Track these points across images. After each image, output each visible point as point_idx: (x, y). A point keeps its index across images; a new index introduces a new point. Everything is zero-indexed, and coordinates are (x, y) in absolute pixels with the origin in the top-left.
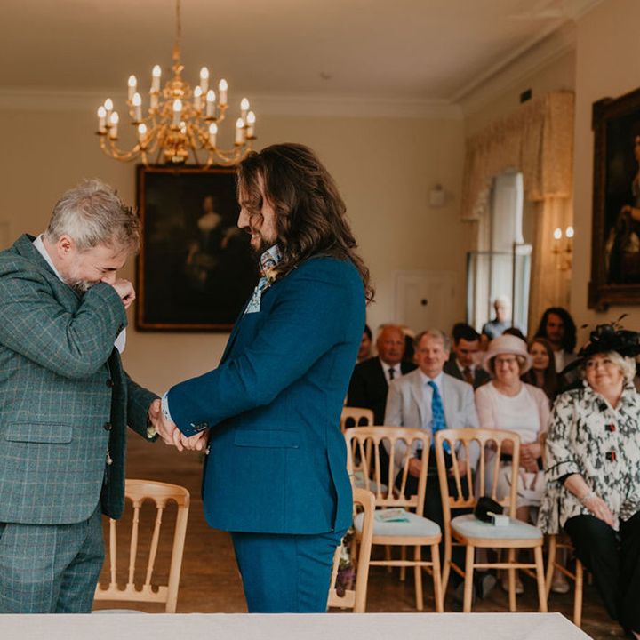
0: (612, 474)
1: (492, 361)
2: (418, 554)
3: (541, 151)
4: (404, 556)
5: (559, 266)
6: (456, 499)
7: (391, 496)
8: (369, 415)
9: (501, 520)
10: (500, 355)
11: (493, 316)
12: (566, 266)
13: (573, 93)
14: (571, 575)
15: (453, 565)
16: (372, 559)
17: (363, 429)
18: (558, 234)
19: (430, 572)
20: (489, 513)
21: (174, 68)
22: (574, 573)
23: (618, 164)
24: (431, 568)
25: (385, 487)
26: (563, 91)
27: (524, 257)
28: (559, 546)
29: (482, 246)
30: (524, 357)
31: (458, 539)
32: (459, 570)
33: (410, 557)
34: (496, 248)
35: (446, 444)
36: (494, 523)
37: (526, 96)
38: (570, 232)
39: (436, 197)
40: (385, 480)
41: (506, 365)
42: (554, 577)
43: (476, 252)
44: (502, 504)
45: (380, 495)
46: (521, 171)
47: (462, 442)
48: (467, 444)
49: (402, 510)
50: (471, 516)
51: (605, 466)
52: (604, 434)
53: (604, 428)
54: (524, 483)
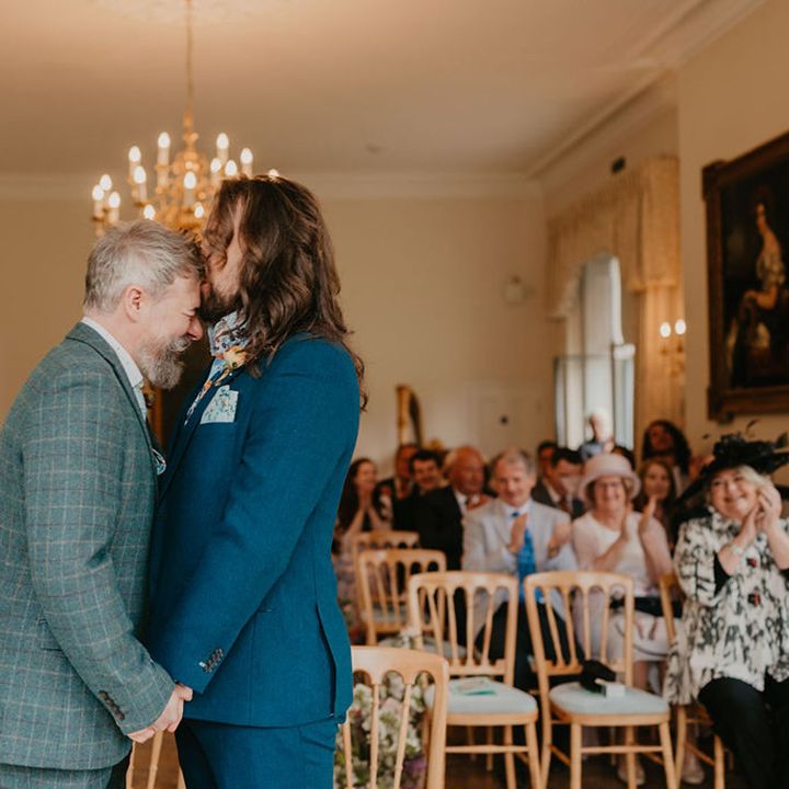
0: (755, 622)
1: (591, 487)
2: (509, 737)
3: (639, 230)
4: (490, 738)
5: (668, 370)
6: (555, 662)
7: (470, 661)
8: (439, 558)
9: (613, 689)
10: (601, 478)
11: (590, 435)
12: (677, 369)
13: (676, 159)
14: (708, 760)
15: (555, 750)
16: (449, 743)
17: (433, 575)
18: (665, 330)
19: (525, 759)
20: (599, 681)
22: (712, 756)
23: (737, 241)
24: (526, 754)
25: (462, 650)
26: (663, 157)
27: (625, 362)
28: (690, 721)
29: (572, 348)
30: (630, 479)
31: (560, 716)
32: (562, 757)
33: (499, 741)
34: (591, 349)
35: (539, 592)
36: (605, 694)
37: (619, 165)
38: (681, 328)
39: (513, 292)
40: (462, 641)
41: (611, 491)
42: (685, 762)
43: (565, 357)
44: (614, 668)
45: (456, 661)
46: (616, 254)
47: (558, 589)
48: (566, 592)
49: (486, 680)
50: (576, 685)
51: (748, 611)
52: (746, 570)
53: (745, 562)
54: (640, 630)
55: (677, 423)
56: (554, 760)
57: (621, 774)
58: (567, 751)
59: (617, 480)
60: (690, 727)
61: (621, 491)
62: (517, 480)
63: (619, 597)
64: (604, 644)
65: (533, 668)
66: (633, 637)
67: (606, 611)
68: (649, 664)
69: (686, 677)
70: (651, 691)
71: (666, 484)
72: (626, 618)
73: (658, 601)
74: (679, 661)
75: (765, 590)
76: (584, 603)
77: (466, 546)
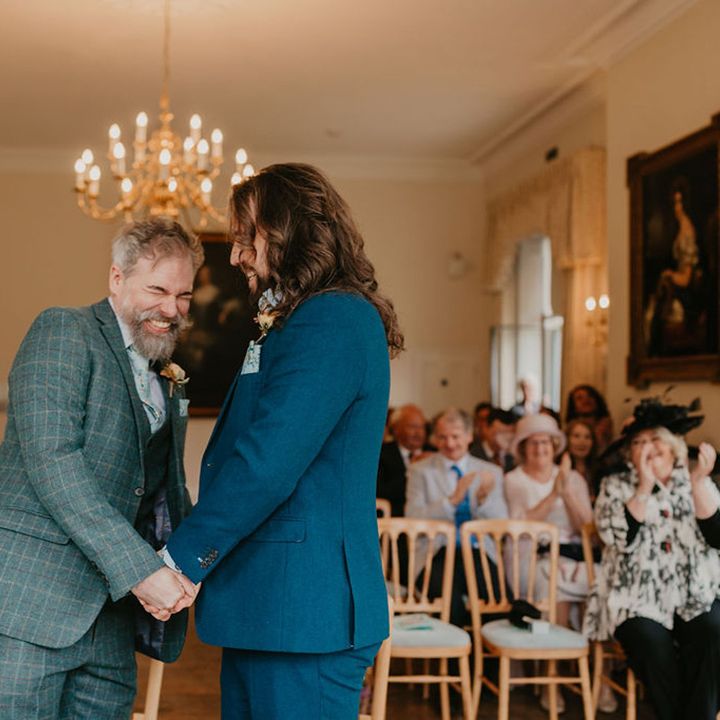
0: (667, 567)
1: (523, 444)
2: (444, 668)
3: (569, 212)
4: (427, 670)
5: (592, 340)
6: (487, 601)
7: (411, 599)
8: (385, 506)
9: (539, 626)
10: (533, 435)
12: (600, 339)
13: (603, 149)
14: (621, 691)
15: (485, 680)
16: (392, 673)
18: (590, 304)
19: (458, 688)
20: (526, 619)
22: (625, 687)
23: (656, 225)
24: (459, 684)
25: (404, 590)
26: (592, 148)
27: (553, 332)
28: (606, 655)
29: (507, 319)
30: (557, 437)
31: (490, 649)
32: (492, 687)
33: (435, 672)
34: (524, 320)
35: (474, 538)
36: (531, 630)
37: (552, 154)
38: (605, 302)
39: (455, 267)
41: (541, 448)
42: (601, 693)
43: (501, 327)
44: (540, 607)
45: (399, 599)
46: (549, 233)
47: (491, 536)
48: (498, 538)
49: (426, 617)
50: (505, 622)
51: (661, 558)
52: (659, 520)
53: (658, 513)
54: (563, 573)
55: (599, 388)
56: (484, 689)
57: (544, 703)
58: (496, 681)
59: (546, 438)
60: (606, 661)
61: (549, 448)
62: (455, 437)
63: (545, 544)
64: (531, 585)
65: (467, 607)
66: (557, 579)
67: (534, 556)
68: (571, 604)
69: (604, 617)
70: (570, 627)
71: (589, 443)
73: (580, 548)
74: (598, 602)
75: (676, 538)
76: (514, 548)
77: (409, 495)
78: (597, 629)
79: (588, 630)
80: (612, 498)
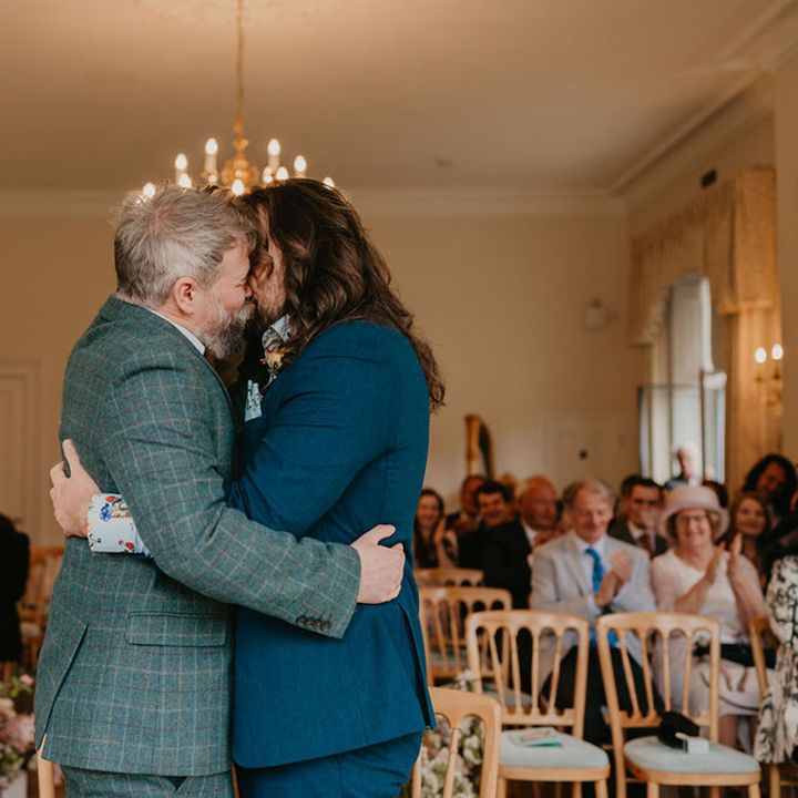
1: (672, 520)
3: (732, 246)
5: (764, 399)
6: (630, 713)
7: (535, 710)
8: (505, 597)
9: (697, 746)
10: (682, 510)
12: (774, 398)
13: (773, 170)
17: (497, 614)
18: (760, 356)
20: (679, 735)
21: (235, 143)
25: (526, 698)
26: (759, 168)
27: (716, 392)
28: (784, 783)
29: (658, 377)
30: (716, 513)
31: (634, 772)
34: (678, 378)
35: (613, 635)
36: (686, 749)
37: (709, 179)
38: (778, 352)
39: (594, 317)
41: (693, 525)
43: (650, 386)
44: (698, 721)
45: (519, 709)
46: (707, 273)
47: (635, 632)
48: (643, 635)
49: (552, 731)
50: (654, 739)
54: (728, 682)
59: (701, 513)
63: (704, 643)
64: (686, 695)
66: (719, 688)
67: (689, 659)
68: (739, 718)
69: (780, 733)
70: (738, 747)
71: (761, 520)
72: (711, 667)
73: (749, 648)
74: (772, 716)
76: (664, 647)
78: (772, 749)
79: (760, 751)
80: (788, 583)
